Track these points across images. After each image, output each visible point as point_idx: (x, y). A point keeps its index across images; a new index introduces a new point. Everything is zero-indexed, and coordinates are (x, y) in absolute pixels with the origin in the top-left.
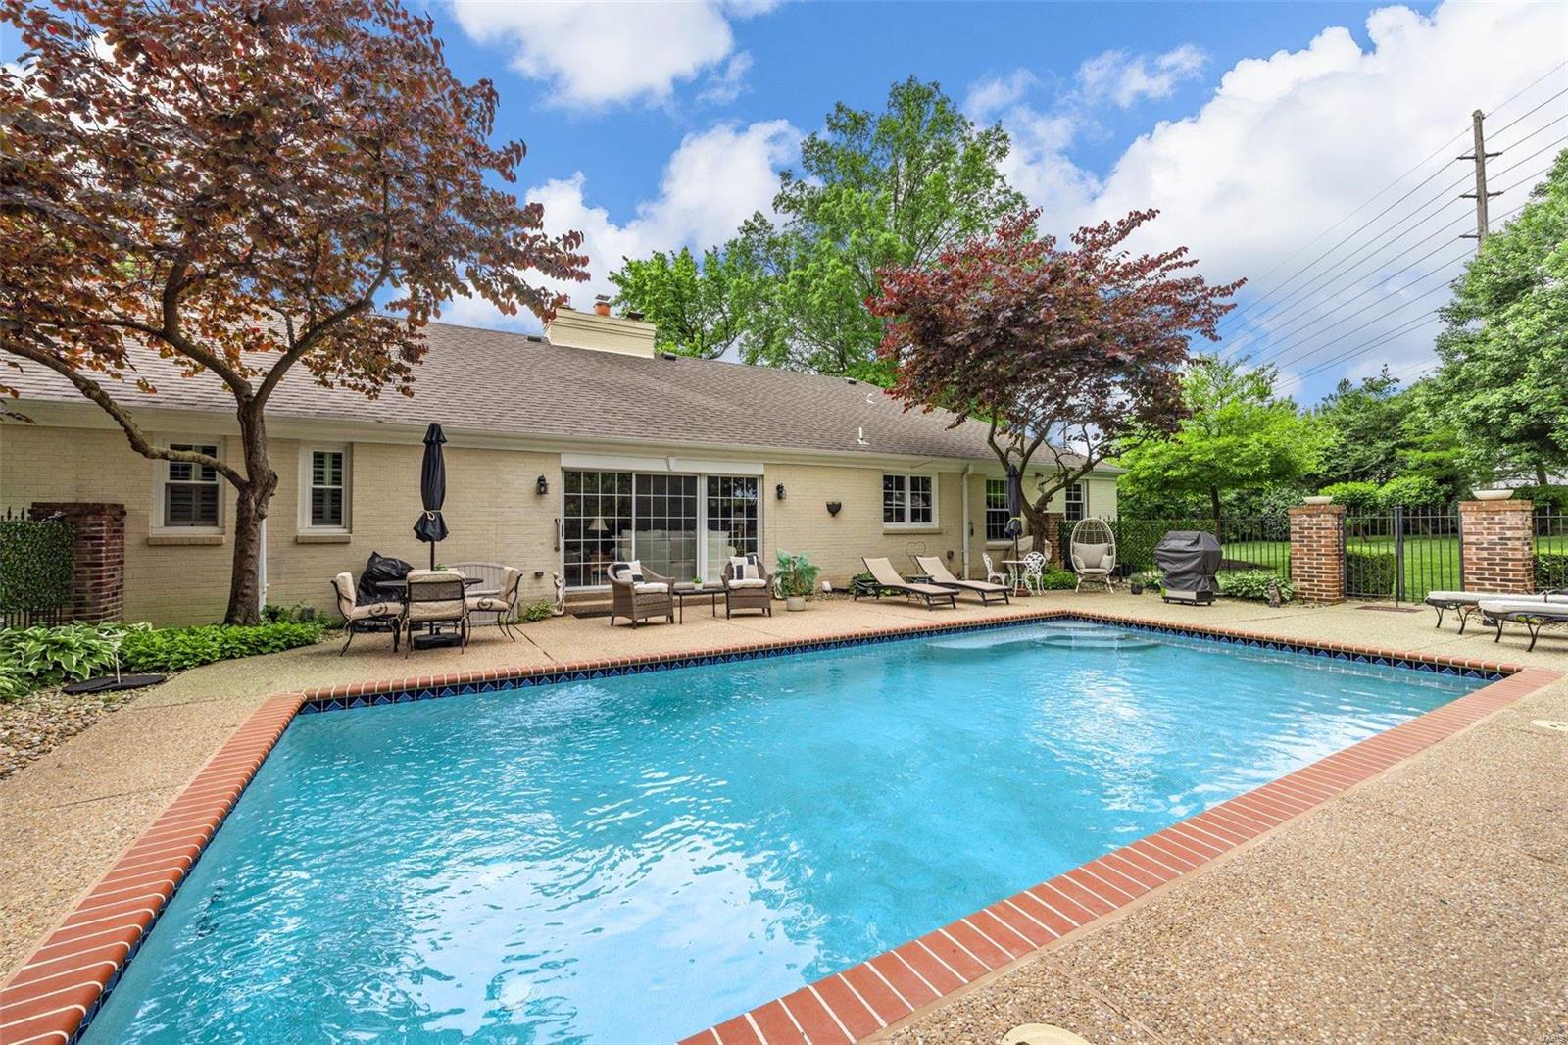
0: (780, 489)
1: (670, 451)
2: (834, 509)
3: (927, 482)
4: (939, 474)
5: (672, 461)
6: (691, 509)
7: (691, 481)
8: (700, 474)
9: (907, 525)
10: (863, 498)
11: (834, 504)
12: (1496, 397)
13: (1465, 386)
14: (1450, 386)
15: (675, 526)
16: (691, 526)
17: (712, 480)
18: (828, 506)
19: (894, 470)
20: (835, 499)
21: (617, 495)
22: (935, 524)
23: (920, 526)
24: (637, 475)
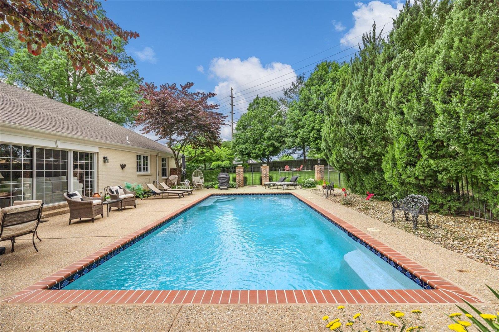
0: (105, 158)
1: (58, 138)
2: (123, 167)
3: (147, 157)
4: (151, 155)
5: (59, 143)
6: (65, 166)
7: (65, 153)
8: (70, 150)
9: (142, 173)
10: (131, 163)
11: (122, 165)
12: (244, 146)
13: (239, 143)
14: (236, 143)
15: (57, 175)
16: (65, 174)
18: (120, 165)
19: (140, 153)
22: (149, 172)
23: (145, 173)
24: (36, 148)
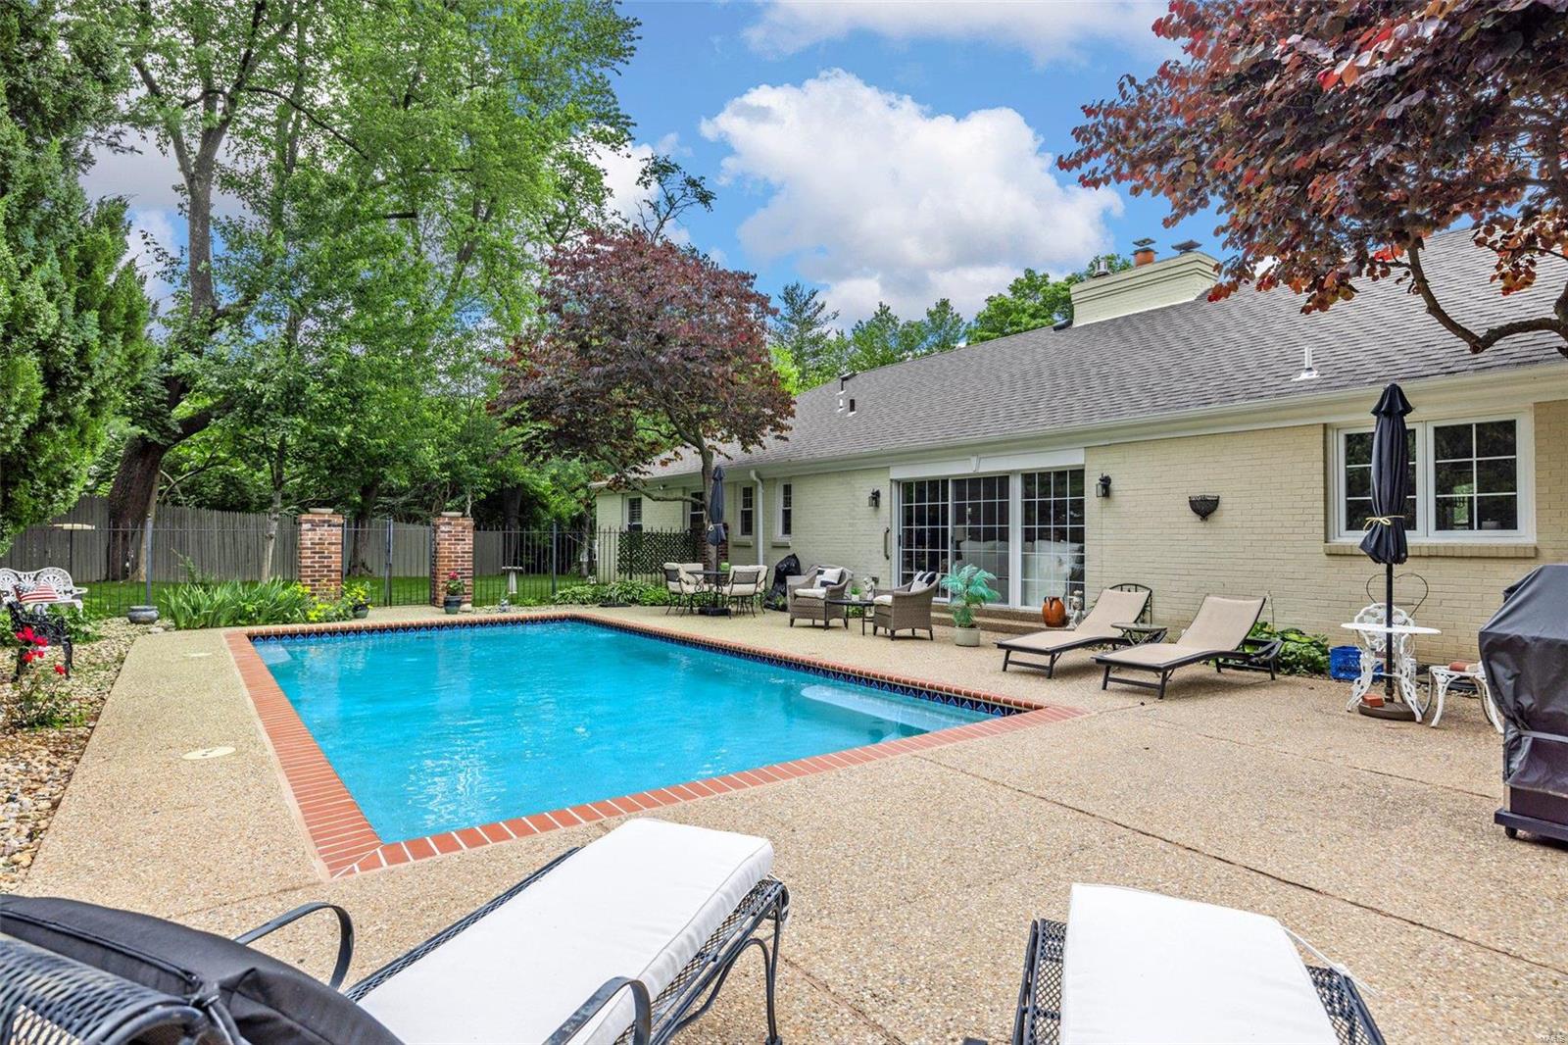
0: (1106, 483)
2: (1205, 508)
3: (1500, 436)
7: (1005, 481)
8: (1013, 472)
11: (1204, 500)
15: (989, 536)
17: (1028, 478)
18: (1192, 503)
20: (1207, 490)
21: (927, 504)
22: (1526, 533)
23: (1468, 538)
24: (953, 481)
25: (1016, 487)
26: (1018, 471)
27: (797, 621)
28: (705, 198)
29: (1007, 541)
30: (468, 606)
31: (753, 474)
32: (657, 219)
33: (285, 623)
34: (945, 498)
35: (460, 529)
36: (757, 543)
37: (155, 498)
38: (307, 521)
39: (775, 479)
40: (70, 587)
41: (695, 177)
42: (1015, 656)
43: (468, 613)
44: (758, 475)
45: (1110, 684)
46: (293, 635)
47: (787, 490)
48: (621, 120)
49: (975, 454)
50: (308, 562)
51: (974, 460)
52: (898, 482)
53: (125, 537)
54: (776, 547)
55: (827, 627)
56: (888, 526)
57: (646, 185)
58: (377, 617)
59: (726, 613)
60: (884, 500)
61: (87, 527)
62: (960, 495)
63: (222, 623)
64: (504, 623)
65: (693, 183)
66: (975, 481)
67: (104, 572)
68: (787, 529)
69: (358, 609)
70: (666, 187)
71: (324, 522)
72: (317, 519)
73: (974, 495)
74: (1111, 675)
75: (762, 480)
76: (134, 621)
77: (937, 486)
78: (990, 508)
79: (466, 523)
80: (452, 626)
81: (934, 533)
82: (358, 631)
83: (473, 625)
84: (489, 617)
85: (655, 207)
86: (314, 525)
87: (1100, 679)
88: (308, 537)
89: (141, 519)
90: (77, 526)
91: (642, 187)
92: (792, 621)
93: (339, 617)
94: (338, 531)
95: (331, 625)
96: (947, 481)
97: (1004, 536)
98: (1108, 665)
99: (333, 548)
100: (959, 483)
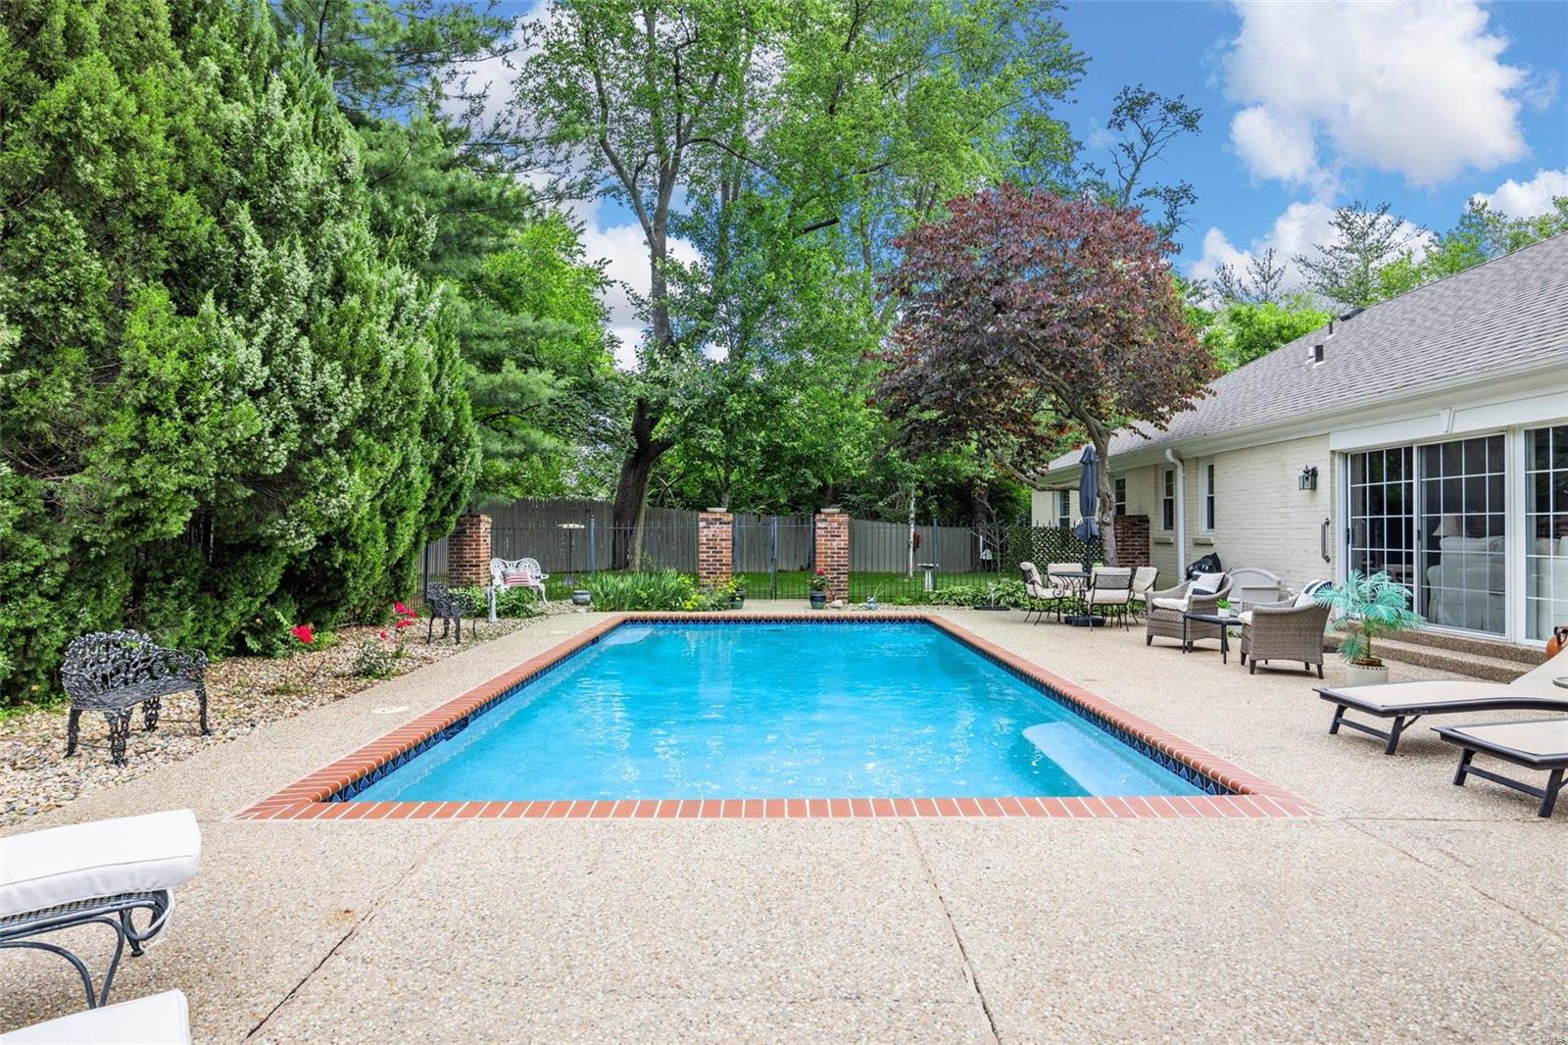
17: (1536, 437)
21: (1385, 483)
24: (1420, 448)
25: (1516, 453)
26: (1520, 426)
27: (1156, 639)
28: (1190, 122)
29: (1503, 534)
30: (838, 603)
31: (1168, 454)
32: (1132, 162)
33: (671, 610)
34: (1409, 475)
35: (836, 525)
36: (1176, 539)
37: (646, 501)
38: (703, 520)
39: (1197, 458)
40: (539, 574)
41: (1174, 99)
42: (1350, 714)
43: (838, 608)
44: (1176, 454)
45: (1471, 779)
46: (675, 621)
47: (1211, 469)
48: (1075, 60)
49: (1446, 406)
50: (703, 556)
51: (1445, 415)
52: (1345, 455)
53: (625, 533)
54: (1198, 544)
55: (1189, 648)
56: (1328, 515)
57: (1120, 126)
58: (752, 608)
59: (1099, 624)
60: (1323, 480)
61: (577, 526)
62: (1431, 469)
63: (626, 607)
64: (871, 620)
65: (1173, 108)
66: (1452, 448)
67: (611, 562)
68: (1211, 525)
69: (733, 601)
70: (1140, 123)
71: (716, 520)
72: (710, 517)
73: (1452, 468)
74: (1474, 764)
75: (1181, 461)
76: (576, 603)
77: (1395, 459)
78: (1476, 486)
79: (841, 519)
80: (820, 620)
81: (1395, 525)
82: (737, 621)
83: (840, 620)
84: (855, 614)
85: (1129, 149)
86: (709, 523)
87: (1452, 768)
88: (705, 534)
89: (634, 521)
90: (571, 526)
91: (1115, 129)
92: (1150, 639)
93: (713, 607)
94: (728, 528)
95: (707, 614)
96: (1409, 451)
97: (1499, 528)
98: (1470, 749)
99: (724, 544)
100: (1430, 450)
